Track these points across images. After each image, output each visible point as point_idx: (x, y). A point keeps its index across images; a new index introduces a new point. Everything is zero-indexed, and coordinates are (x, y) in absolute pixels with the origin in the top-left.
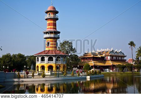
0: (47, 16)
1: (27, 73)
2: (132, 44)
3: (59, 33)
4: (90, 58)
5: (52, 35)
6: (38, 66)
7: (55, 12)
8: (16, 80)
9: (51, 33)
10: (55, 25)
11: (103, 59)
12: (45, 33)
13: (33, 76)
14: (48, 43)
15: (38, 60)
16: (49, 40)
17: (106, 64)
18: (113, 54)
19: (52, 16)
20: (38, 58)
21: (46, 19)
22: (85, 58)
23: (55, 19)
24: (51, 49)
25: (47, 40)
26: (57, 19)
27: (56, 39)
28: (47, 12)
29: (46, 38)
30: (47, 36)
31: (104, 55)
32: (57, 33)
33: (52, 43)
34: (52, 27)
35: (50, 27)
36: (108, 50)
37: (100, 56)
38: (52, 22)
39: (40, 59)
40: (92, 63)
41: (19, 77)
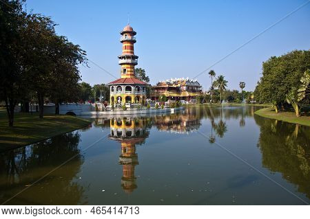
0: (123, 38)
1: (106, 105)
2: (212, 73)
3: (137, 57)
4: (164, 88)
5: (130, 61)
6: (113, 98)
7: (133, 33)
8: (94, 113)
9: (128, 57)
10: (132, 48)
11: (177, 90)
12: (120, 58)
13: (113, 108)
14: (125, 70)
15: (113, 90)
16: (126, 66)
17: (182, 95)
18: (189, 84)
19: (129, 37)
20: (113, 87)
21: (122, 42)
22: (159, 88)
23: (133, 42)
24: (129, 77)
25: (123, 66)
26: (135, 42)
27: (133, 64)
28: (122, 34)
29: (121, 64)
30: (123, 61)
31: (179, 85)
32: (134, 58)
33: (129, 69)
34: (129, 51)
35: (126, 50)
36: (183, 79)
37: (175, 86)
38: (129, 45)
39: (115, 88)
40: (166, 93)
41: (97, 110)
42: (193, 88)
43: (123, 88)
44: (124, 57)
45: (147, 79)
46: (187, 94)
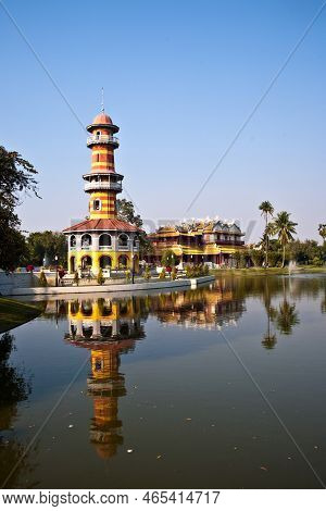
0: (93, 138)
2: (266, 207)
3: (121, 178)
5: (106, 184)
6: (73, 258)
7: (112, 129)
9: (104, 178)
10: (111, 159)
11: (198, 241)
12: (87, 179)
13: (77, 280)
14: (97, 203)
15: (73, 244)
16: (99, 194)
17: (206, 253)
18: (220, 229)
19: (104, 137)
20: (73, 238)
21: (91, 146)
22: (162, 237)
23: (112, 146)
24: (106, 216)
25: (93, 195)
26: (116, 146)
27: (114, 192)
28: (91, 130)
29: (90, 191)
30: (94, 185)
31: (200, 233)
32: (115, 178)
33: (106, 202)
34: (105, 164)
35: (99, 164)
36: (208, 220)
37: (193, 235)
38: (105, 152)
39: (78, 239)
40: (178, 249)
41: (44, 284)
42: (229, 237)
43: (95, 239)
44: (95, 178)
45: (138, 221)
46: (217, 250)
